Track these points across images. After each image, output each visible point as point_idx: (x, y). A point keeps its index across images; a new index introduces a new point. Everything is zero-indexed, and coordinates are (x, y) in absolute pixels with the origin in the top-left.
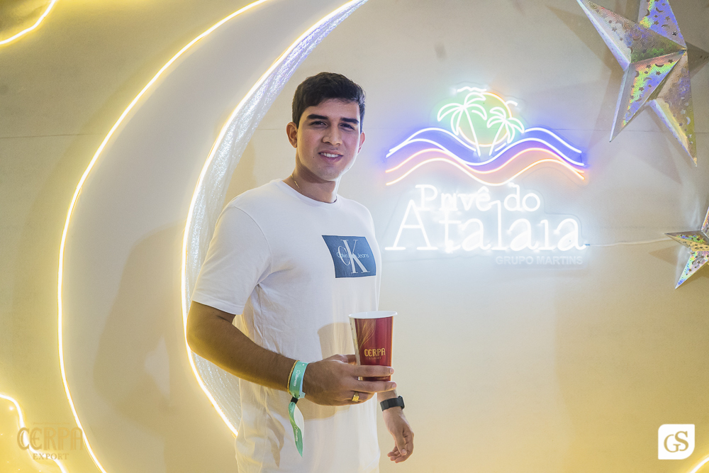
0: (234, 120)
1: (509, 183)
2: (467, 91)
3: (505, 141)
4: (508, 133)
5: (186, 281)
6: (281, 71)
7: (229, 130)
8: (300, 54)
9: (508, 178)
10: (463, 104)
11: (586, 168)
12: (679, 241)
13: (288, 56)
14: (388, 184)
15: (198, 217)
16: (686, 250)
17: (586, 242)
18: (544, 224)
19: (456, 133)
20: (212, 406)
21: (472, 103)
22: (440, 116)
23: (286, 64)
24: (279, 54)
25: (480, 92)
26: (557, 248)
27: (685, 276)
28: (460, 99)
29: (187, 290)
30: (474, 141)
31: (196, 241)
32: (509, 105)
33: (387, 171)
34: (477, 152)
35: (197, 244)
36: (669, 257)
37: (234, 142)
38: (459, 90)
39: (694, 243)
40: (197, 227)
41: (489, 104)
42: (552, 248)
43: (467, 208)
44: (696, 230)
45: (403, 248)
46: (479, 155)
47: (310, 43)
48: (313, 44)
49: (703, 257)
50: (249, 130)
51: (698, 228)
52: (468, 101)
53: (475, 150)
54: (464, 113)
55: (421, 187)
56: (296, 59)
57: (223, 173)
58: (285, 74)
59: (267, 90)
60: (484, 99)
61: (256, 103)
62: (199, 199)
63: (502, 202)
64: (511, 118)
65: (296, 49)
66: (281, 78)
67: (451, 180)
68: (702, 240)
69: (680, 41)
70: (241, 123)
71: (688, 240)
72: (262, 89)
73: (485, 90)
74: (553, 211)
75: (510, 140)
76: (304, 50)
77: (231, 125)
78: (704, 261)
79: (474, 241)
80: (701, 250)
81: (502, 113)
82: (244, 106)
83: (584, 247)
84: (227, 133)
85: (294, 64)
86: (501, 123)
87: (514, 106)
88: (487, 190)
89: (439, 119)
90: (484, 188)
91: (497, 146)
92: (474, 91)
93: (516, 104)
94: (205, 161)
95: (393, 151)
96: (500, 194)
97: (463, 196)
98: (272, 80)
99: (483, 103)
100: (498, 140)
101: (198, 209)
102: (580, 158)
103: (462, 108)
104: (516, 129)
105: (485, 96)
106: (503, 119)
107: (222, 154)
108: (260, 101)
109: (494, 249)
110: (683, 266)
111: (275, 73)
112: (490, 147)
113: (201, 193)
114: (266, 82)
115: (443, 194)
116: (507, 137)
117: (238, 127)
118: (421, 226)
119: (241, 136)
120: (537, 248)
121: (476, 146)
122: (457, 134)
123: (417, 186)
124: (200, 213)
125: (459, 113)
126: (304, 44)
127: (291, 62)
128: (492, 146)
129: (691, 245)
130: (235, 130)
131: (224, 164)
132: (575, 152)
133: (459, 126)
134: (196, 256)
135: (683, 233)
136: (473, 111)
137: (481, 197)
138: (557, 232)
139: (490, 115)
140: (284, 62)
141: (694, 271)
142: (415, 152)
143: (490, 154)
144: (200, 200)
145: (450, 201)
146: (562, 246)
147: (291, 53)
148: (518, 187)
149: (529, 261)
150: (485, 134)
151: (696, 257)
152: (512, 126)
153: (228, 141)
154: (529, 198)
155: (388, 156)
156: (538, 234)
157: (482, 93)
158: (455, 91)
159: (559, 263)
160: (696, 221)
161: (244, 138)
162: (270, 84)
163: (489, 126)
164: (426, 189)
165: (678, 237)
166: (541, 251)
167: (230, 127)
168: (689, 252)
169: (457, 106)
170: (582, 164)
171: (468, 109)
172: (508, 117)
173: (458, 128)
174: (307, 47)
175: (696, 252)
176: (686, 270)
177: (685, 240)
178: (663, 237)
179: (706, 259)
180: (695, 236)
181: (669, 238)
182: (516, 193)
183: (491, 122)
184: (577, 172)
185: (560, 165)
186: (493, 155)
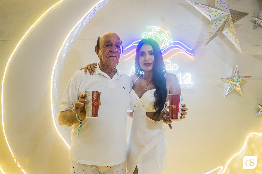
0: (70, 35)
2: (153, 28)
3: (166, 45)
5: (52, 95)
6: (87, 18)
8: (94, 12)
9: (167, 58)
10: (151, 32)
11: (194, 55)
12: (224, 80)
13: (90, 12)
14: (124, 60)
16: (227, 84)
17: (194, 81)
18: (179, 75)
20: (63, 141)
22: (143, 36)
23: (89, 15)
24: (87, 11)
26: (184, 83)
27: (227, 93)
28: (150, 30)
32: (167, 33)
33: (124, 56)
35: (56, 81)
36: (222, 86)
37: (69, 43)
38: (150, 27)
39: (230, 82)
41: (160, 32)
44: (230, 77)
47: (98, 7)
48: (99, 8)
49: (233, 86)
50: (75, 39)
51: (231, 76)
52: (153, 31)
54: (152, 35)
57: (65, 55)
58: (88, 19)
59: (82, 24)
60: (159, 30)
61: (78, 29)
62: (57, 65)
64: (168, 38)
65: (93, 10)
68: (233, 81)
69: (228, 11)
70: (72, 36)
71: (228, 80)
72: (80, 24)
73: (159, 27)
74: (182, 71)
76: (96, 10)
77: (69, 37)
78: (234, 88)
80: (232, 84)
81: (165, 36)
82: (74, 30)
83: (193, 83)
84: (67, 40)
86: (164, 39)
91: (163, 47)
92: (155, 28)
93: (170, 33)
94: (59, 50)
95: (126, 48)
99: (158, 32)
102: (192, 52)
104: (170, 41)
105: (159, 29)
106: (165, 38)
107: (65, 48)
110: (226, 89)
111: (85, 18)
113: (57, 62)
116: (167, 44)
117: (71, 38)
119: (72, 41)
123: (135, 61)
125: (150, 35)
127: (91, 14)
131: (65, 51)
132: (190, 50)
134: (55, 86)
135: (226, 78)
136: (155, 35)
138: (184, 78)
139: (161, 36)
140: (88, 14)
141: (230, 92)
142: (134, 49)
146: (186, 83)
148: (170, 62)
152: (169, 40)
153: (67, 43)
154: (174, 66)
155: (124, 50)
157: (158, 28)
158: (148, 27)
159: (184, 89)
160: (230, 74)
162: (83, 22)
163: (160, 40)
165: (225, 80)
169: (149, 33)
170: (192, 54)
171: (153, 34)
172: (167, 37)
174: (97, 9)
175: (231, 85)
176: (227, 91)
177: (227, 81)
178: (220, 80)
179: (234, 87)
180: (231, 79)
181: (222, 80)
182: (170, 64)
183: (161, 39)
184: (191, 57)
185: (185, 54)
186: (162, 51)
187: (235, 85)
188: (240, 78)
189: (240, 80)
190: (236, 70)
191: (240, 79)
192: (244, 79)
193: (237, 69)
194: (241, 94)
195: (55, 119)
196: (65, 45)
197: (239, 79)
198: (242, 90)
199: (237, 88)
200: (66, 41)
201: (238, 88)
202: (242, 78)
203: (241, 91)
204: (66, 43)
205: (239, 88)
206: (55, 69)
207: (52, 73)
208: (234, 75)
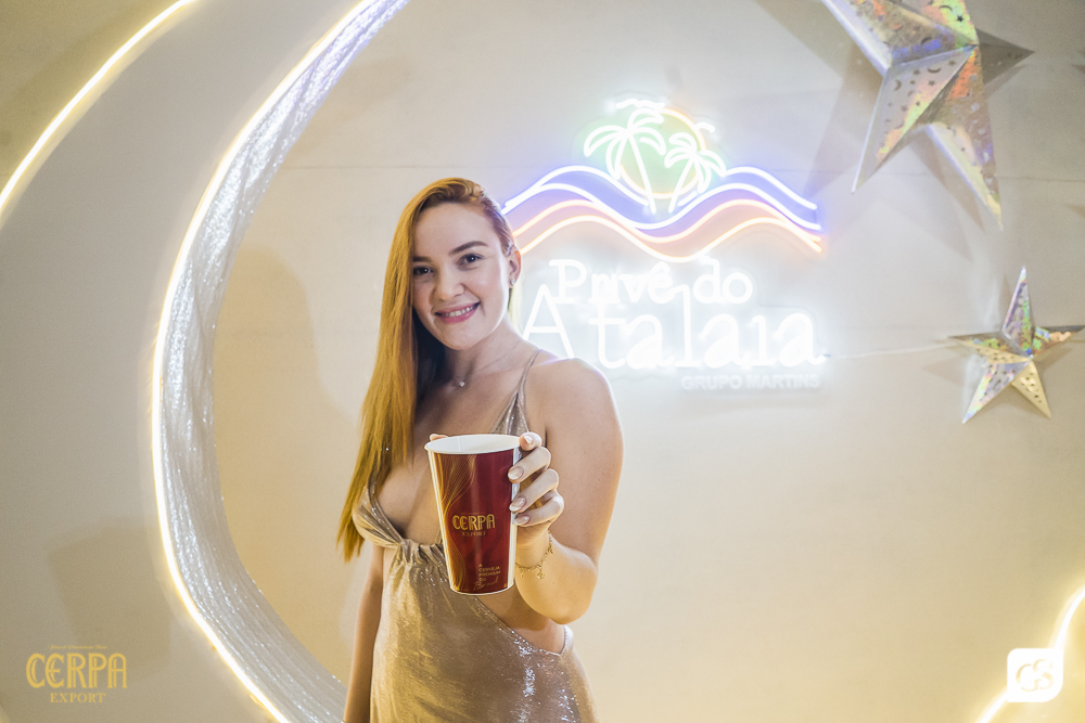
0: (243, 149)
1: (702, 256)
2: (632, 108)
3: (695, 188)
4: (699, 176)
5: (162, 431)
6: (325, 65)
7: (233, 166)
8: (356, 39)
9: (700, 249)
10: (624, 125)
11: (824, 233)
12: (961, 346)
13: (336, 39)
15: (180, 318)
16: (978, 361)
17: (825, 351)
18: (757, 323)
19: (615, 176)
20: (214, 648)
21: (639, 127)
22: (589, 148)
23: (333, 53)
24: (321, 34)
26: (779, 362)
27: (976, 406)
28: (620, 119)
31: (178, 361)
32: (703, 131)
34: (649, 207)
35: (181, 365)
36: (952, 374)
37: (242, 187)
39: (992, 351)
40: (178, 335)
41: (669, 127)
42: (771, 362)
43: (634, 298)
44: (992, 330)
46: (654, 211)
47: (374, 18)
48: (379, 21)
49: (1005, 373)
50: (269, 166)
51: (996, 327)
52: (633, 123)
53: (646, 204)
54: (628, 142)
55: (559, 264)
56: (351, 46)
57: (223, 242)
58: (330, 71)
59: (301, 98)
60: (660, 120)
61: (280, 119)
63: (691, 287)
64: (705, 151)
65: (351, 28)
66: (324, 78)
67: (606, 250)
68: (1004, 347)
69: (968, 30)
70: (255, 154)
71: (982, 346)
72: (292, 96)
73: (663, 105)
74: (770, 303)
75: (703, 190)
76: (364, 31)
77: (238, 156)
78: (1008, 378)
79: (647, 353)
80: (1002, 362)
81: (689, 143)
82: (261, 124)
83: (822, 359)
84: (229, 172)
85: (346, 54)
86: (686, 161)
87: (708, 131)
88: (666, 268)
89: (588, 152)
90: (661, 265)
91: (682, 197)
92: (644, 107)
93: (711, 128)
95: (511, 205)
97: (628, 279)
98: (308, 81)
99: (660, 127)
101: (179, 305)
102: (813, 216)
103: (624, 134)
104: (713, 171)
106: (690, 152)
107: (222, 208)
108: (287, 118)
109: (678, 364)
110: (975, 388)
111: (313, 68)
112: (670, 200)
113: (185, 277)
114: (299, 83)
115: (595, 276)
116: (698, 181)
117: (249, 161)
118: (560, 328)
119: (254, 177)
120: (747, 362)
121: (648, 198)
122: (619, 178)
123: (552, 263)
124: (184, 312)
125: (619, 143)
126: (364, 21)
127: (342, 50)
128: (674, 196)
129: (987, 354)
130: (244, 166)
131: (225, 226)
132: (807, 208)
133: (620, 163)
134: (178, 388)
135: (974, 336)
136: (643, 140)
137: (657, 278)
138: (778, 335)
139: (669, 147)
140: (328, 50)
141: (993, 396)
142: (549, 206)
143: (671, 210)
144: (183, 288)
145: (608, 287)
146: (787, 359)
147: (340, 35)
148: (716, 263)
149: (736, 383)
150: (663, 177)
151: (996, 373)
152: (706, 164)
153: (231, 186)
154: (734, 281)
156: (748, 340)
157: (655, 109)
158: (612, 106)
159: (782, 386)
160: (992, 318)
161: (259, 182)
162: (305, 87)
163: (668, 164)
164: (566, 267)
165: (970, 343)
166: (754, 367)
167: (234, 161)
168: (983, 366)
169: (615, 132)
170: (816, 227)
172: (699, 149)
173: (619, 168)
174: (369, 25)
175: (995, 366)
176: (980, 393)
177: (978, 347)
178: (938, 342)
179: (1011, 377)
180: (994, 341)
181: (954, 343)
182: (712, 273)
183: (671, 158)
184: (811, 240)
185: (782, 228)
186: (676, 212)
187: (1015, 369)
188: (1038, 334)
189: (1037, 344)
190: (1019, 296)
191: (1038, 338)
192: (1053, 336)
193: (1020, 291)
194: (1043, 405)
196: (218, 193)
197: (1033, 336)
198: (1045, 390)
199: (1023, 380)
200: (226, 178)
201: (1030, 382)
202: (1046, 332)
203: (1041, 393)
204: (222, 186)
205: (1032, 381)
206: (173, 311)
207: (157, 328)
208: (1011, 320)
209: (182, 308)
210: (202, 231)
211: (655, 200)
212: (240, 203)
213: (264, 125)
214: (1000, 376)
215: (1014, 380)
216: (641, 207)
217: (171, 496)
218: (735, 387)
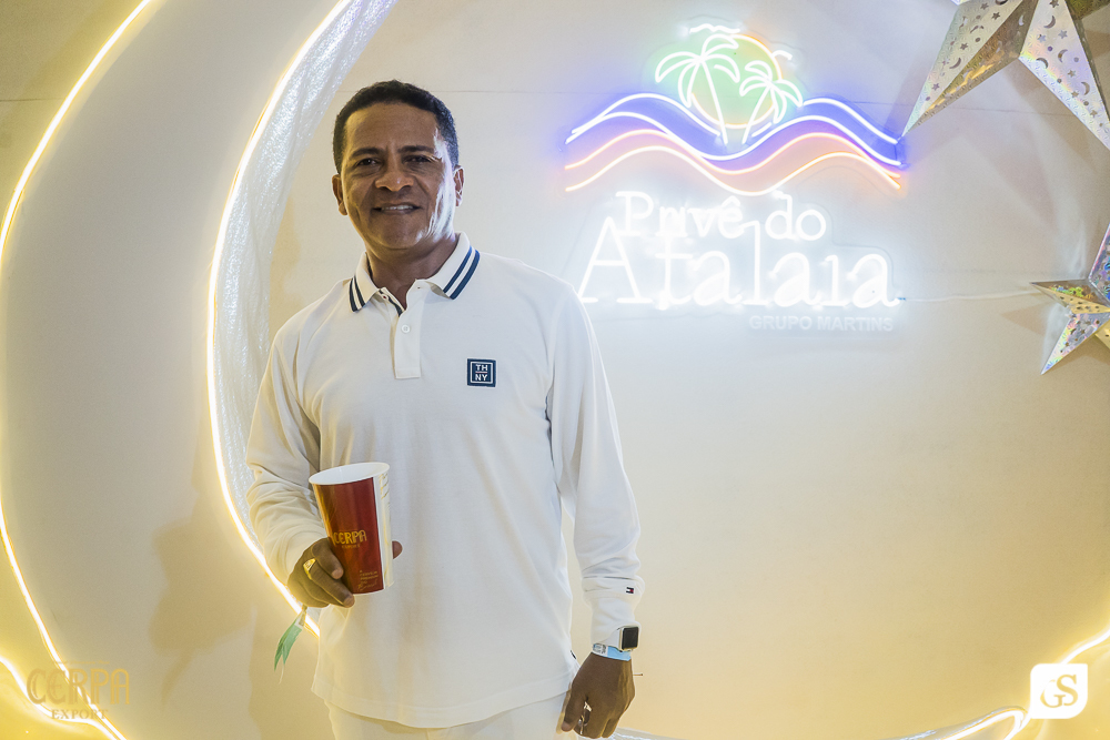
0: (300, 68)
1: (775, 191)
2: (706, 32)
3: (770, 119)
4: (775, 105)
5: (216, 356)
7: (290, 86)
9: (774, 184)
10: (699, 53)
11: (903, 169)
12: (1044, 293)
14: (568, 189)
15: (235, 242)
16: (1060, 310)
17: (900, 294)
18: (831, 262)
19: (686, 103)
21: (713, 53)
22: (660, 74)
25: (729, 34)
26: (852, 303)
27: (1056, 357)
28: (694, 44)
29: (216, 372)
30: (717, 118)
31: (233, 286)
32: (777, 57)
33: (567, 167)
34: (721, 138)
35: (235, 290)
36: (1032, 322)
37: (299, 108)
38: (694, 30)
39: (1076, 300)
40: (233, 259)
41: (743, 54)
42: (844, 303)
43: (703, 233)
44: (1078, 278)
45: (594, 300)
46: (726, 142)
49: (1089, 323)
51: (1082, 275)
53: (718, 134)
54: (701, 68)
55: (626, 195)
57: (280, 165)
59: (359, 18)
60: (735, 46)
61: (339, 38)
62: (237, 210)
63: (763, 223)
64: (781, 81)
67: (676, 184)
68: (1089, 296)
70: (313, 74)
71: (1066, 294)
73: (738, 30)
74: (845, 242)
75: (778, 118)
77: (295, 76)
78: (1092, 329)
79: (714, 290)
80: (1086, 311)
81: (765, 71)
82: (318, 43)
83: (897, 302)
84: (286, 91)
86: (764, 89)
87: (785, 59)
88: (738, 203)
89: (658, 79)
90: (732, 199)
91: (756, 128)
92: (719, 32)
93: (789, 56)
94: (247, 141)
95: (578, 131)
96: (759, 209)
97: (697, 213)
99: (734, 54)
100: (756, 119)
101: (235, 228)
102: (894, 152)
103: (697, 61)
104: (788, 99)
105: (737, 40)
106: (766, 81)
107: (279, 129)
108: (346, 36)
109: (746, 303)
110: (1056, 338)
112: (745, 129)
113: (240, 200)
115: (662, 209)
116: (773, 112)
117: (306, 81)
118: (625, 262)
119: (312, 98)
120: (818, 303)
121: (720, 126)
122: (689, 106)
123: (618, 194)
124: (240, 236)
125: (692, 69)
128: (748, 127)
129: (1071, 302)
130: (301, 86)
131: (282, 147)
132: (886, 143)
133: (693, 91)
134: (233, 313)
135: (1058, 284)
136: (717, 67)
137: (727, 213)
138: (852, 276)
139: (744, 75)
141: (1074, 347)
142: (616, 135)
143: (744, 141)
144: (239, 212)
145: (676, 220)
146: (861, 299)
148: (789, 198)
149: (805, 324)
150: (737, 106)
151: (1079, 323)
152: (783, 94)
153: (289, 107)
154: (808, 217)
155: (569, 140)
156: (820, 280)
157: (731, 35)
158: (685, 31)
159: (854, 329)
160: (1079, 264)
161: (317, 103)
163: (742, 93)
164: (634, 199)
165: (1053, 291)
166: (826, 307)
167: (292, 80)
168: (1067, 315)
169: (689, 57)
170: (897, 163)
172: (775, 78)
173: (690, 95)
175: (1078, 315)
176: (1061, 344)
177: (1062, 295)
178: (1025, 289)
179: (1095, 327)
180: (1079, 289)
181: (1036, 290)
182: (785, 209)
183: (746, 86)
184: (886, 175)
185: (860, 164)
186: (749, 144)
187: (1100, 319)
190: (1107, 243)
193: (1108, 237)
195: (228, 471)
196: (274, 114)
199: (1108, 333)
200: (283, 97)
204: (279, 106)
206: (227, 234)
207: (213, 251)
208: (1097, 267)
209: (238, 232)
210: (257, 151)
211: (727, 129)
212: (297, 124)
213: (322, 44)
214: (1083, 326)
215: (1097, 332)
216: (713, 137)
217: (225, 422)
218: (804, 328)
